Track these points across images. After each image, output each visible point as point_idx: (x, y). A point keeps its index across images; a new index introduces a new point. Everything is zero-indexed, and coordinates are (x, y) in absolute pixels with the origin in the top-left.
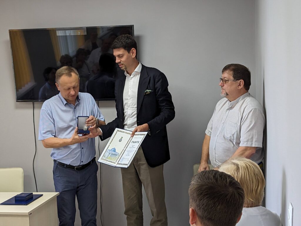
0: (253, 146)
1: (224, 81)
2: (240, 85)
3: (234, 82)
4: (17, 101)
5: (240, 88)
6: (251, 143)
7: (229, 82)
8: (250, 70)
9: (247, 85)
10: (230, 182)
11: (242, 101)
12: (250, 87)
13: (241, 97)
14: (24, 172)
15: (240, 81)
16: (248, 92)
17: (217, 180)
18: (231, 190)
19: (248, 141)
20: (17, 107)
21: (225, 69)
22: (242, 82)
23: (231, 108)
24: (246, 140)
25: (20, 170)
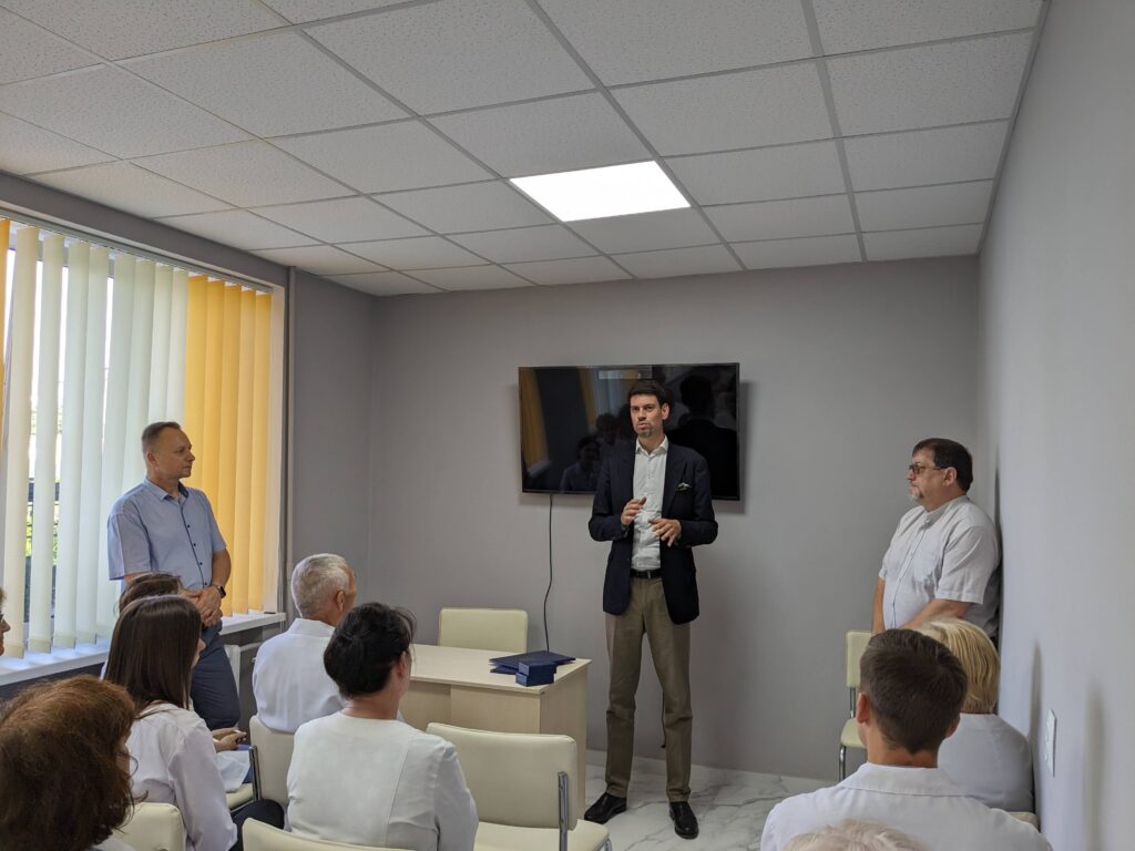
0: (963, 599)
1: (916, 469)
2: (948, 478)
3: (935, 472)
4: (524, 491)
5: (948, 483)
6: (958, 594)
7: (927, 470)
8: (971, 451)
9: (965, 480)
10: (941, 656)
11: (952, 512)
12: (972, 485)
13: (951, 504)
14: (529, 618)
15: (949, 472)
16: (965, 494)
17: (915, 647)
18: (941, 669)
19: (951, 589)
20: (522, 502)
21: (920, 446)
22: (953, 472)
23: (928, 525)
24: (948, 587)
25: (523, 615)
